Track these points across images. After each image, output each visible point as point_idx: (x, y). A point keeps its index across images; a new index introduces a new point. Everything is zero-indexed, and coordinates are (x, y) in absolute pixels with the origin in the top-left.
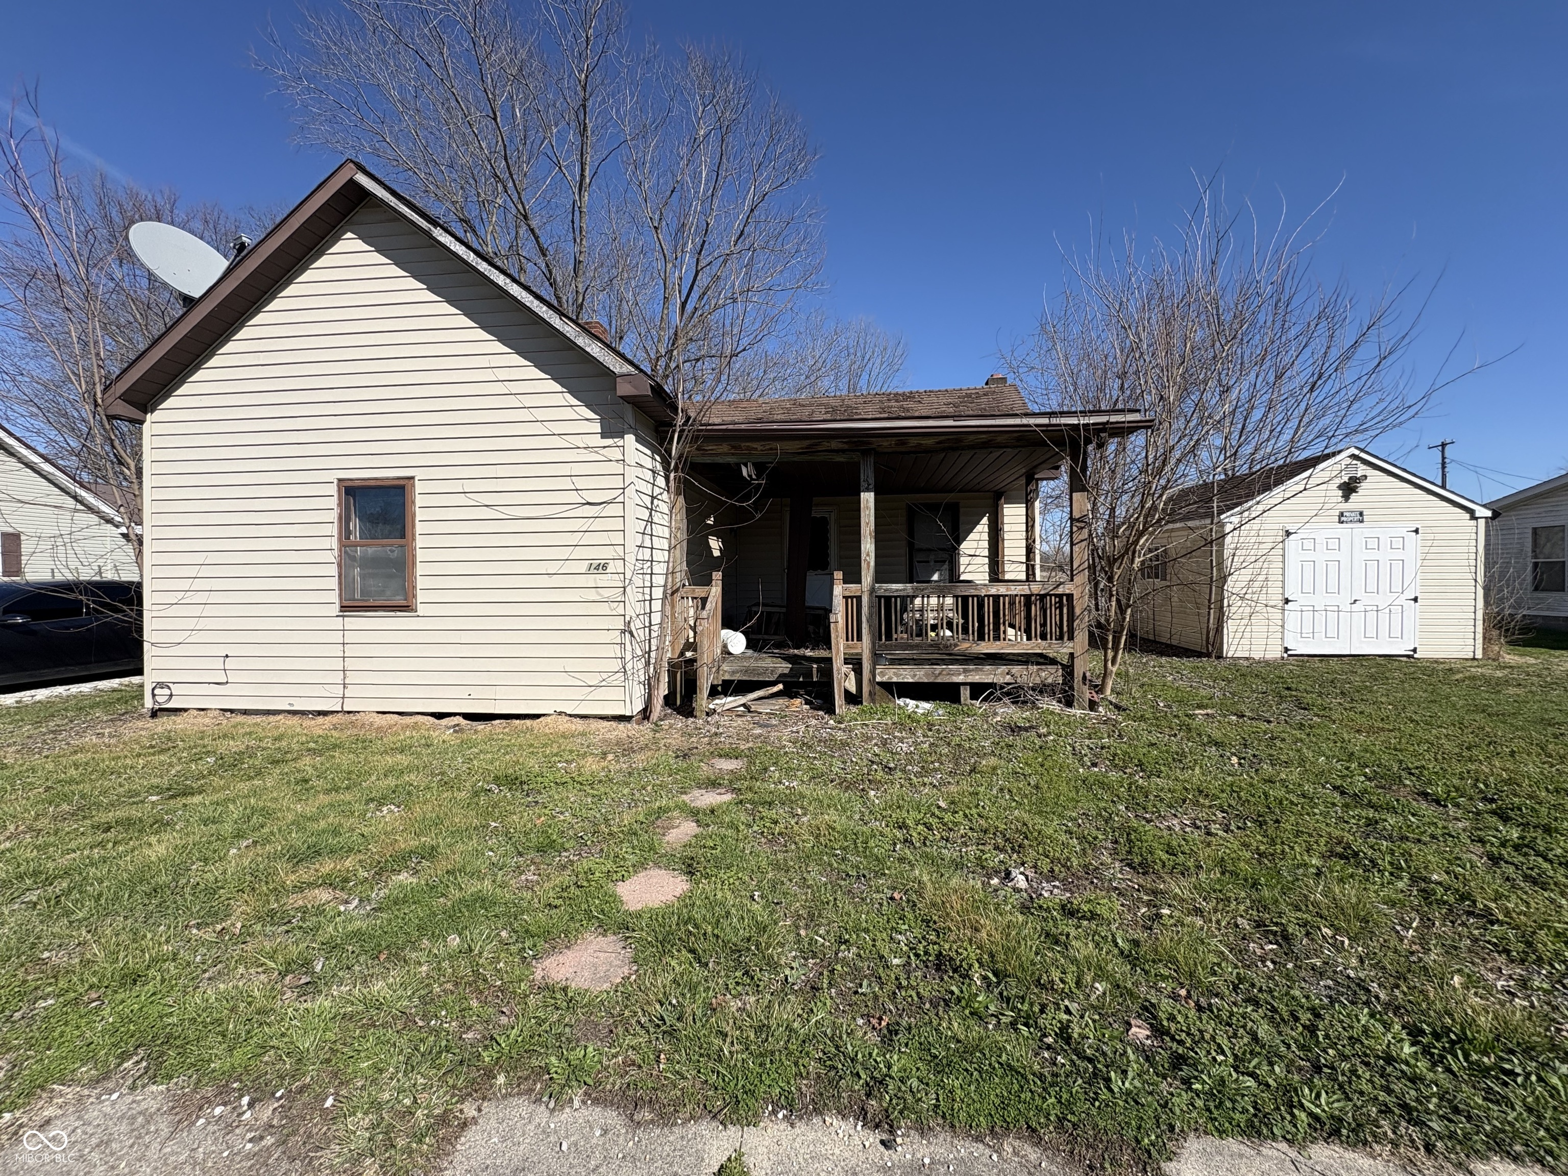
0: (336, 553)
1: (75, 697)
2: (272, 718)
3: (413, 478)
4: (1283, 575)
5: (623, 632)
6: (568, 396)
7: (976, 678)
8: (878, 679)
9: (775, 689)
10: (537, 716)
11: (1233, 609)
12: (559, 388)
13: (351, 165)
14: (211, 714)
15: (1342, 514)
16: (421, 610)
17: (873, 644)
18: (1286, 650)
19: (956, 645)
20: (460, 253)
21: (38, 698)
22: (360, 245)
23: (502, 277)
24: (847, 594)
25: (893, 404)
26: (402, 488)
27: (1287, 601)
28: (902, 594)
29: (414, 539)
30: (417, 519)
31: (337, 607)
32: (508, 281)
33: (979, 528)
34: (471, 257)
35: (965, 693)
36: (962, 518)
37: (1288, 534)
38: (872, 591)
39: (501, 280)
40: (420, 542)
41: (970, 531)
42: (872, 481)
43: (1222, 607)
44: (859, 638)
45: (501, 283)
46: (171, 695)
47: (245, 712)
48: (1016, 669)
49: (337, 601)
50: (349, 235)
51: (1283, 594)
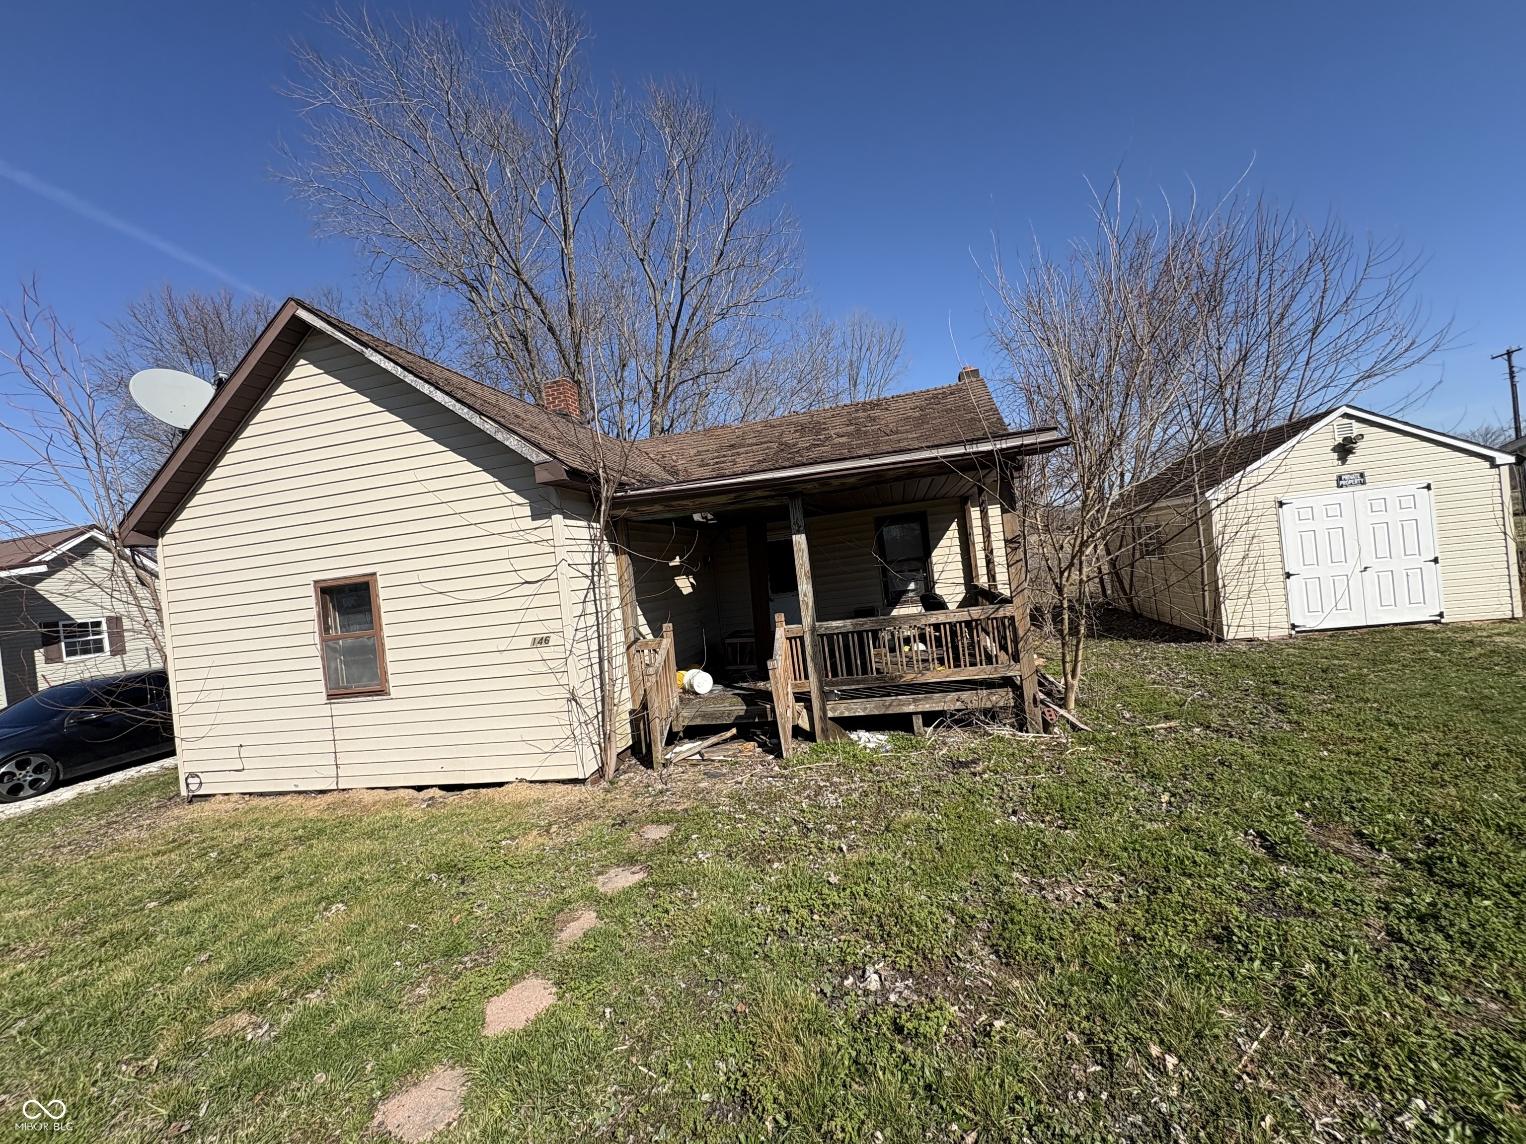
0: (319, 646)
1: (144, 777)
2: (282, 799)
3: (375, 574)
4: (1281, 548)
5: (569, 700)
6: (499, 484)
7: (927, 707)
8: (830, 714)
9: (729, 734)
10: (501, 785)
11: (1229, 589)
12: (490, 478)
13: (292, 303)
14: (233, 798)
15: (1340, 478)
16: (394, 692)
17: (820, 681)
18: (1294, 626)
19: (901, 677)
20: (389, 369)
21: (113, 783)
22: (312, 369)
23: (427, 386)
24: (790, 635)
25: (861, 414)
26: (367, 584)
27: (1288, 575)
28: (843, 630)
29: (381, 629)
30: (382, 610)
31: (324, 695)
32: (432, 389)
33: (949, 534)
34: (399, 372)
35: (918, 722)
36: (930, 526)
37: (1281, 504)
38: (813, 630)
39: (426, 389)
40: (387, 631)
41: (941, 538)
42: (801, 523)
43: (1217, 588)
44: (807, 677)
45: (426, 392)
46: (201, 783)
47: (262, 794)
48: (965, 695)
49: (323, 689)
50: (302, 362)
51: (1283, 568)
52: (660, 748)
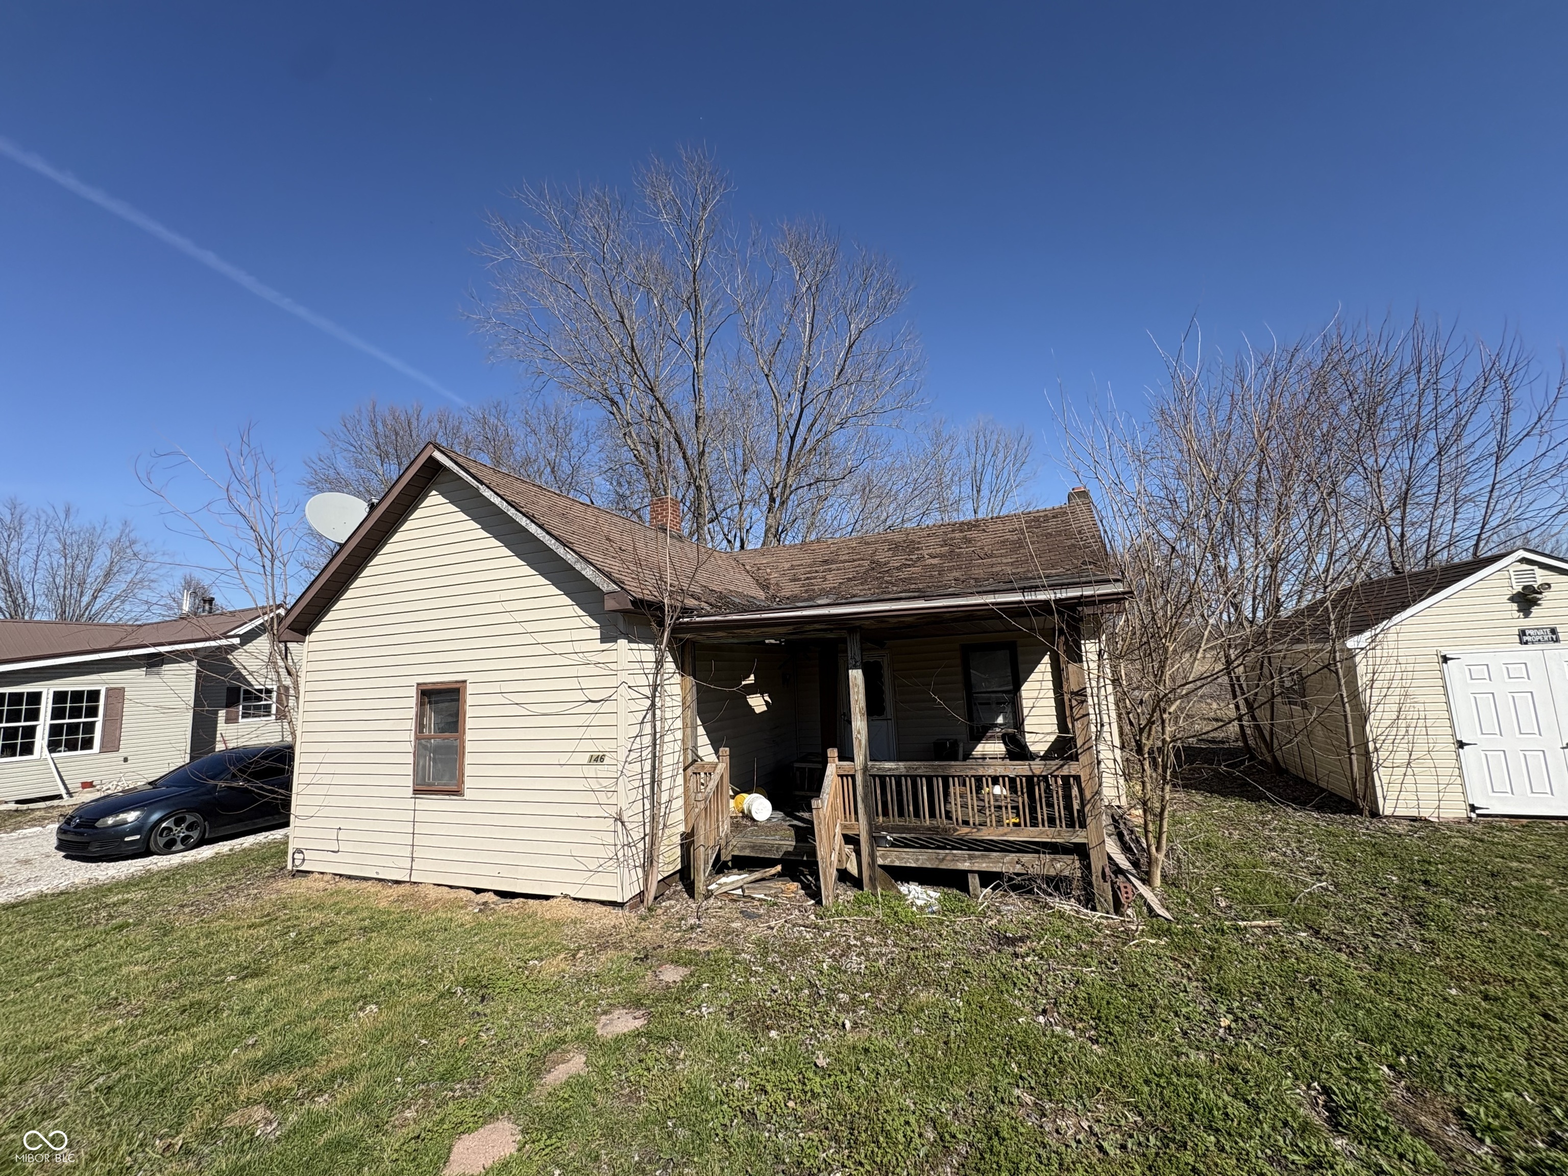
0: (413, 743)
1: (269, 843)
2: (365, 884)
3: (465, 682)
4: (1449, 710)
5: (616, 820)
6: (576, 607)
7: (984, 866)
8: (880, 861)
9: (773, 871)
10: (547, 898)
11: (1383, 754)
12: (570, 602)
13: (431, 446)
14: (326, 878)
15: (1522, 633)
16: (468, 794)
17: (870, 824)
18: (1473, 808)
19: (955, 830)
20: (497, 503)
21: (245, 845)
22: (441, 499)
23: (525, 519)
24: (842, 773)
25: (957, 535)
26: (457, 691)
27: (1461, 745)
28: (896, 773)
29: (464, 733)
30: (467, 716)
31: (411, 789)
32: (528, 521)
33: (1040, 667)
34: (504, 506)
35: (974, 882)
36: (1020, 658)
37: (1445, 659)
38: (865, 769)
39: (524, 521)
40: (469, 735)
41: (1031, 671)
42: (858, 658)
43: (1367, 752)
44: (857, 820)
45: (523, 524)
46: (304, 860)
47: (350, 877)
48: (1026, 858)
49: (411, 784)
50: (434, 492)
51: (1454, 735)
52: (703, 878)
